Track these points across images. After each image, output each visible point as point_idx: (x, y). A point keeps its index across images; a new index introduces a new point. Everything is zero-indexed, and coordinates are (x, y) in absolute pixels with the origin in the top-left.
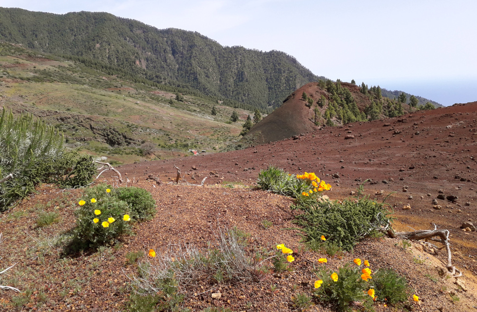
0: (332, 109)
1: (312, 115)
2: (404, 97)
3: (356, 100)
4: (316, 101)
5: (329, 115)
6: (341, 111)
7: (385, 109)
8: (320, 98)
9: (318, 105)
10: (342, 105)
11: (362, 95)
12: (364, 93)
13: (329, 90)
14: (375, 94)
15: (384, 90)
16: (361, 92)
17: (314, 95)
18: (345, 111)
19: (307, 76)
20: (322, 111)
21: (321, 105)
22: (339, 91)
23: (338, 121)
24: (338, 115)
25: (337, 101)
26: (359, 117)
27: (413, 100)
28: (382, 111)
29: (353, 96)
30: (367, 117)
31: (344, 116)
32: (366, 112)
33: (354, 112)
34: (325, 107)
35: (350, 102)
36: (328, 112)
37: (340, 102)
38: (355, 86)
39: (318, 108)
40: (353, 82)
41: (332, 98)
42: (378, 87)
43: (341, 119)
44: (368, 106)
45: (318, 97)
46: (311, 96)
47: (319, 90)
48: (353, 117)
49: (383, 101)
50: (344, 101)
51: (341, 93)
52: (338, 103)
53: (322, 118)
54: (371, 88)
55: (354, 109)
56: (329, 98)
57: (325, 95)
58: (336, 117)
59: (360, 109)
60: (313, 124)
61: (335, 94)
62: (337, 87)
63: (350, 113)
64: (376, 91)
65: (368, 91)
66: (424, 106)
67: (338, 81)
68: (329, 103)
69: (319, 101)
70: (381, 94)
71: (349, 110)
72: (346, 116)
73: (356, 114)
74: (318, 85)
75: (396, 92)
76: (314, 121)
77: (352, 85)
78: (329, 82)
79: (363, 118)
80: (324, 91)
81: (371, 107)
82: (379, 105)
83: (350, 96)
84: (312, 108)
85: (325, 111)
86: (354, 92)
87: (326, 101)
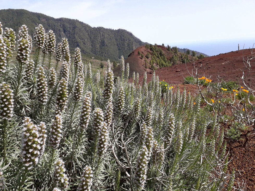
0: (153, 59)
1: (144, 63)
2: (189, 52)
3: (165, 54)
4: (145, 56)
5: (152, 63)
6: (158, 60)
7: (180, 58)
8: (147, 54)
9: (146, 58)
10: (158, 57)
11: (168, 51)
12: (169, 50)
13: (151, 49)
14: (175, 51)
15: (179, 49)
16: (167, 50)
17: (144, 52)
18: (160, 60)
19: (139, 42)
20: (148, 61)
21: (148, 58)
22: (156, 50)
23: (156, 66)
24: (156, 62)
25: (155, 55)
26: (167, 63)
27: (194, 53)
28: (178, 59)
29: (163, 52)
30: (171, 63)
31: (159, 63)
32: (170, 60)
33: (164, 61)
34: (150, 58)
35: (162, 55)
36: (152, 61)
37: (157, 55)
38: (164, 47)
39: (146, 59)
40: (163, 45)
41: (153, 54)
42: (176, 47)
43: (158, 64)
44: (171, 57)
45: (146, 53)
46: (142, 53)
47: (146, 50)
48: (164, 63)
49: (179, 54)
50: (159, 55)
51: (157, 51)
52: (156, 56)
53: (149, 64)
54: (172, 48)
55: (164, 59)
56: (151, 53)
57: (149, 52)
58: (156, 64)
59: (167, 59)
60: (144, 67)
61: (155, 51)
62: (155, 48)
63: (162, 61)
64: (175, 49)
65: (171, 49)
66: (199, 56)
67: (156, 44)
68: (152, 56)
69: (146, 55)
70: (177, 50)
71: (162, 60)
72: (161, 63)
73: (165, 62)
74: (146, 47)
75: (184, 49)
76: (145, 66)
77: (162, 47)
78: (151, 45)
79: (169, 63)
80: (148, 50)
81: (173, 58)
82: (177, 56)
83: (162, 52)
84: (143, 59)
85: (150, 60)
86: (164, 50)
87: (150, 55)
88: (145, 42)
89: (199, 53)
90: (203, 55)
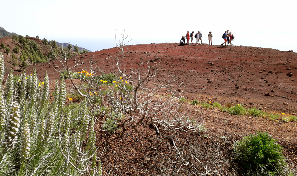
0: (25, 55)
1: (10, 59)
2: (71, 47)
3: (41, 48)
4: (12, 50)
5: (23, 59)
6: (31, 56)
7: (60, 54)
8: (15, 47)
9: (13, 52)
10: (32, 52)
11: (45, 45)
12: (46, 44)
13: (21, 42)
14: (53, 45)
15: (58, 43)
16: (44, 43)
17: (10, 45)
18: (34, 56)
19: (2, 32)
20: (18, 56)
21: (16, 52)
22: (28, 43)
23: (30, 63)
24: (29, 58)
25: (27, 49)
26: (44, 59)
27: (76, 49)
28: (58, 55)
29: (38, 46)
30: (49, 59)
31: (34, 59)
32: (48, 56)
33: (40, 56)
34: (20, 53)
35: (37, 50)
36: (22, 57)
37: (30, 50)
38: (39, 40)
39: (14, 54)
40: (37, 37)
41: (23, 47)
42: (54, 41)
43: (31, 61)
44: (49, 52)
45: (13, 46)
46: (8, 45)
47: (13, 42)
48: (40, 60)
49: (58, 49)
50: (32, 49)
51: (30, 44)
52: (29, 51)
53: (18, 61)
54: (50, 41)
55: (40, 54)
56: (21, 47)
57: (18, 45)
58: (28, 60)
59: (44, 54)
60: (12, 65)
61: (26, 45)
62: (27, 40)
63: (37, 57)
64: (54, 43)
65: (48, 43)
66: (82, 52)
67: (27, 36)
68: (22, 51)
69: (14, 49)
70: (56, 45)
71: (36, 55)
72: (35, 59)
73: (42, 58)
74: (12, 38)
75: (65, 44)
76: (12, 63)
77: (37, 39)
78: (20, 37)
79: (46, 60)
80: (17, 42)
81: (51, 53)
82: (56, 51)
83: (37, 46)
84: (9, 54)
85: (19, 56)
86: (39, 44)
87: (20, 49)
88: (11, 32)
89: (81, 48)
90: (86, 51)
